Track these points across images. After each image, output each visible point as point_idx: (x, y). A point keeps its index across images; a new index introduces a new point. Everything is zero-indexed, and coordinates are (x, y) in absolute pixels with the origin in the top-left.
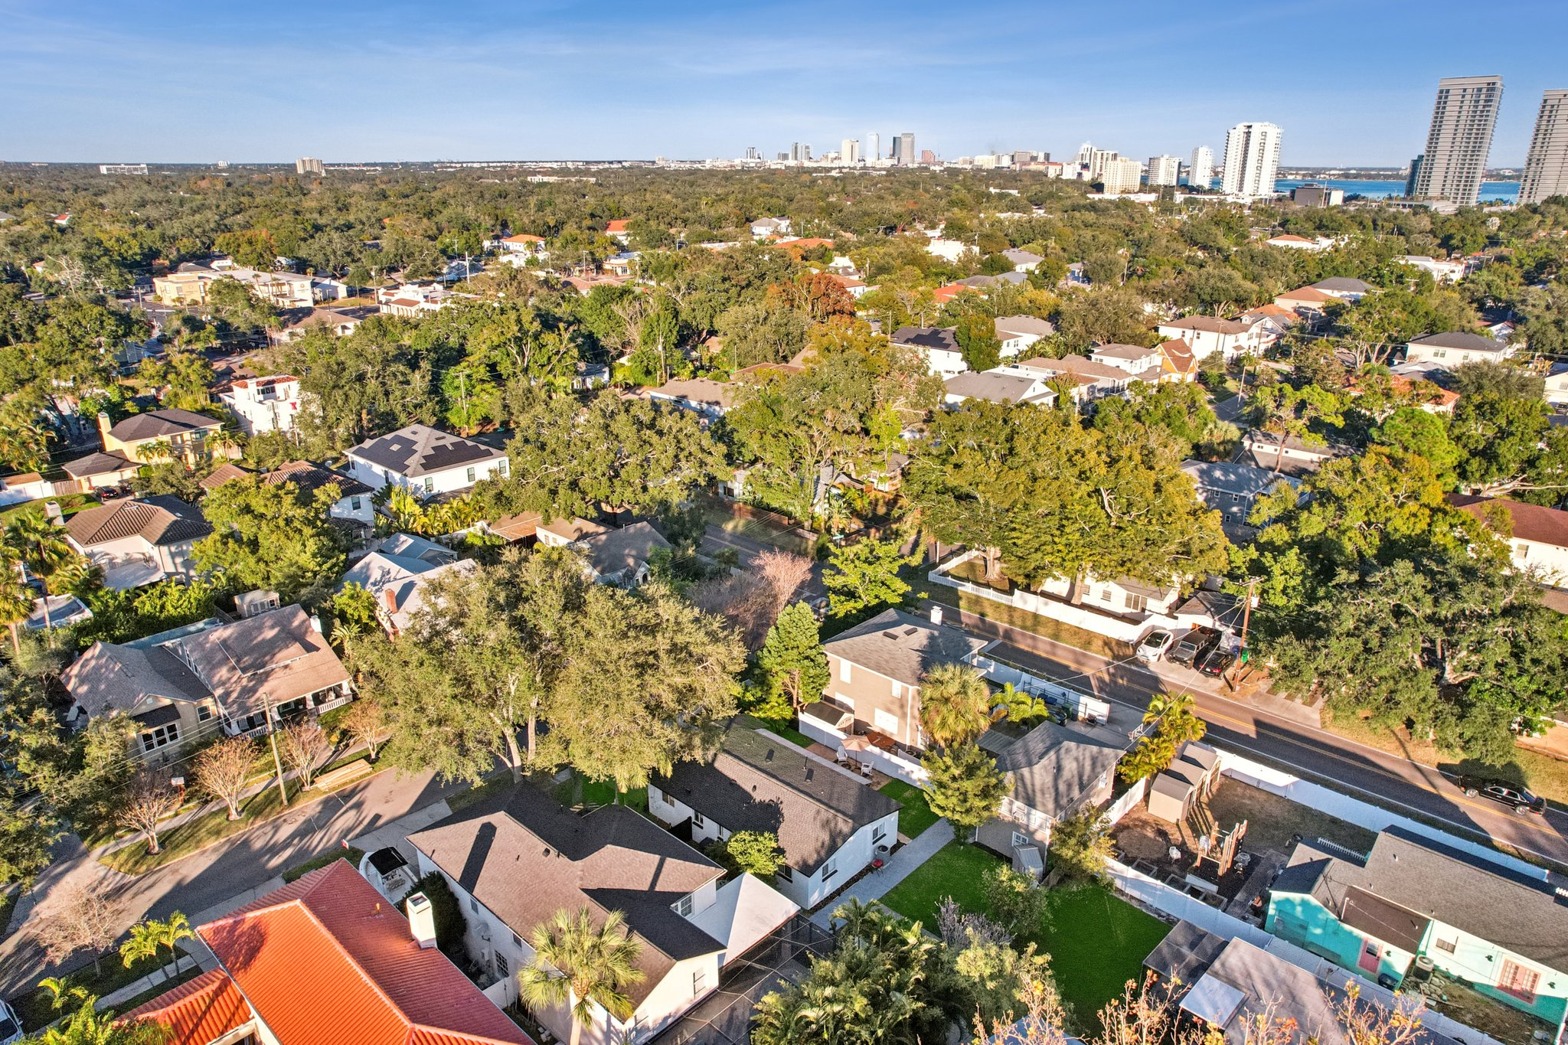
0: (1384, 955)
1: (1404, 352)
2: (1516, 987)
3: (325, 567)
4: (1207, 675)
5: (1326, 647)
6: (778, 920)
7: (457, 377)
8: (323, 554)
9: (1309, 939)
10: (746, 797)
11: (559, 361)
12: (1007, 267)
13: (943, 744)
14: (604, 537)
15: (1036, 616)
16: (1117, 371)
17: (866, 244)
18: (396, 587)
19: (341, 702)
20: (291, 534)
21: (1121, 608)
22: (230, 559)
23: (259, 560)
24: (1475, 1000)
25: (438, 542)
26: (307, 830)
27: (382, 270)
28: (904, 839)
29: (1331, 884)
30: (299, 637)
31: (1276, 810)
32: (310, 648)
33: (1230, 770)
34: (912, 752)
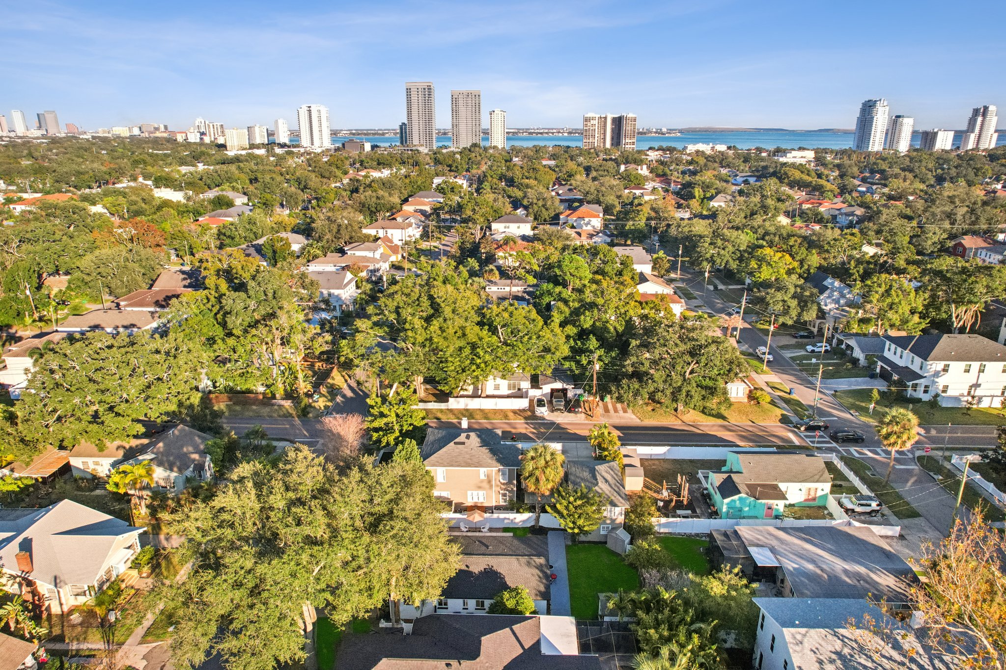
0: (775, 507)
2: (811, 497)
4: (575, 413)
6: (573, 629)
9: (743, 515)
10: (470, 574)
14: (160, 445)
21: (506, 392)
29: (741, 485)
34: (498, 508)
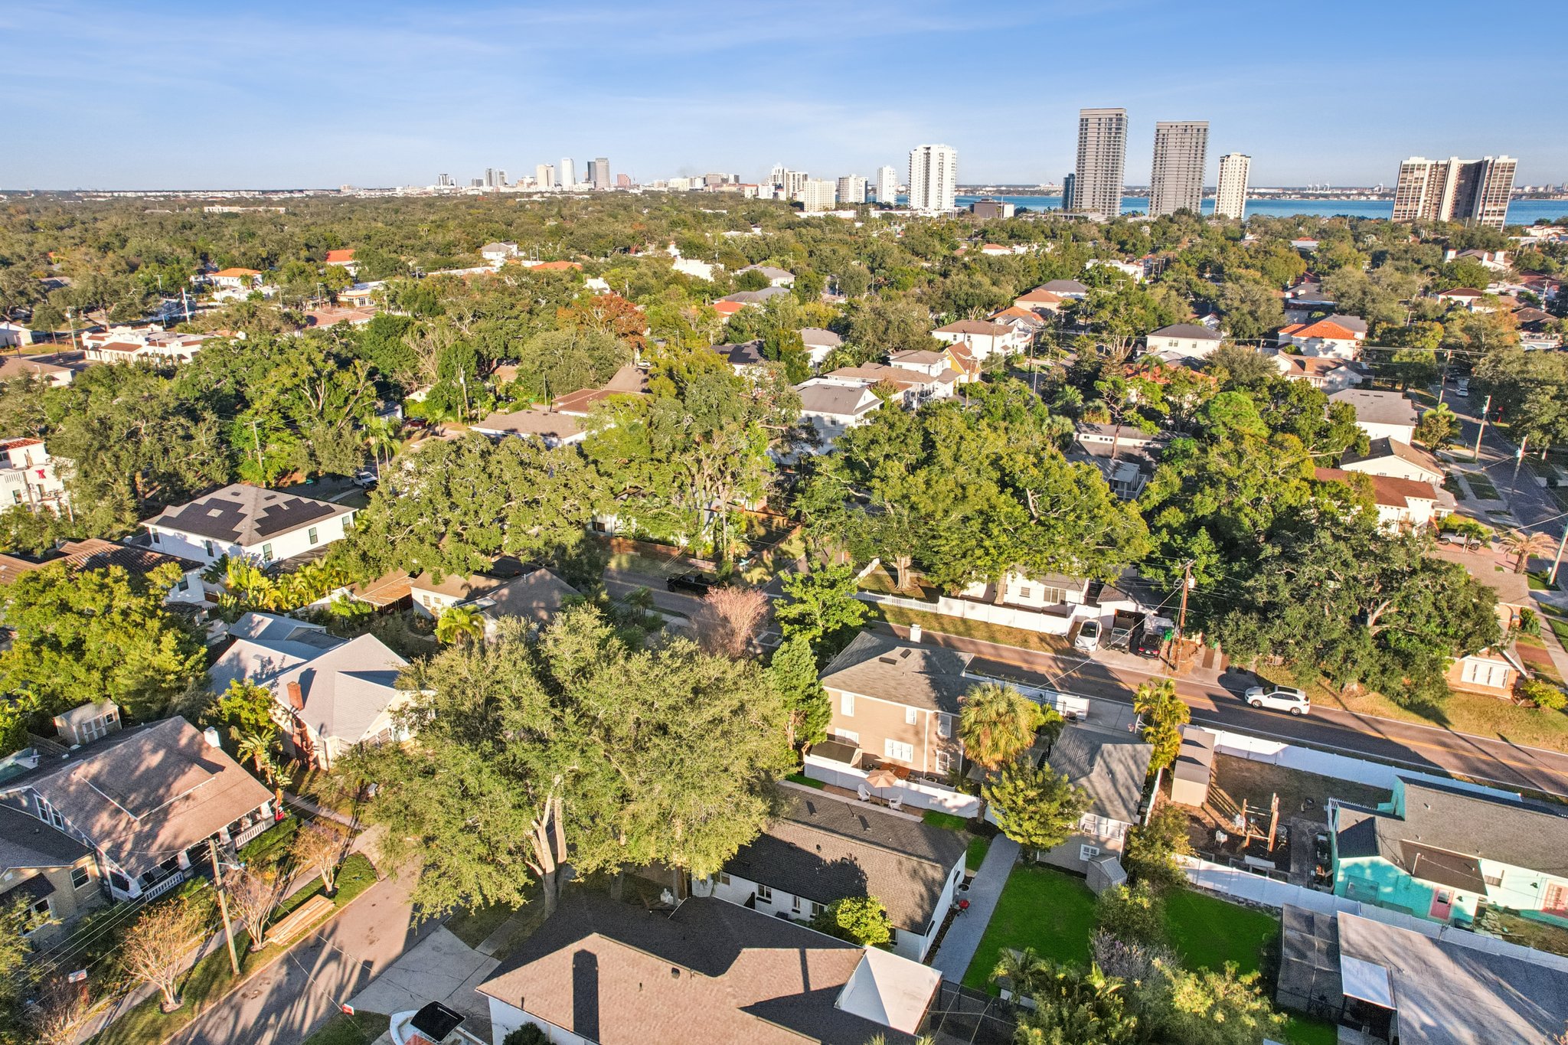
0: (1455, 901)
1: (1144, 345)
2: (1559, 907)
3: (188, 665)
4: (1146, 657)
6: (928, 992)
8: (185, 649)
9: (1381, 898)
10: (815, 860)
11: (356, 402)
12: (762, 283)
14: (505, 591)
15: (964, 621)
16: (915, 376)
17: (613, 266)
18: (294, 676)
19: (261, 828)
20: (132, 631)
21: (1042, 604)
22: (46, 672)
23: (90, 668)
24: (1527, 926)
25: (294, 616)
26: (282, 999)
27: (77, 311)
28: (972, 874)
29: (1388, 842)
30: (193, 757)
32: (213, 768)
33: (1220, 745)
34: (931, 778)
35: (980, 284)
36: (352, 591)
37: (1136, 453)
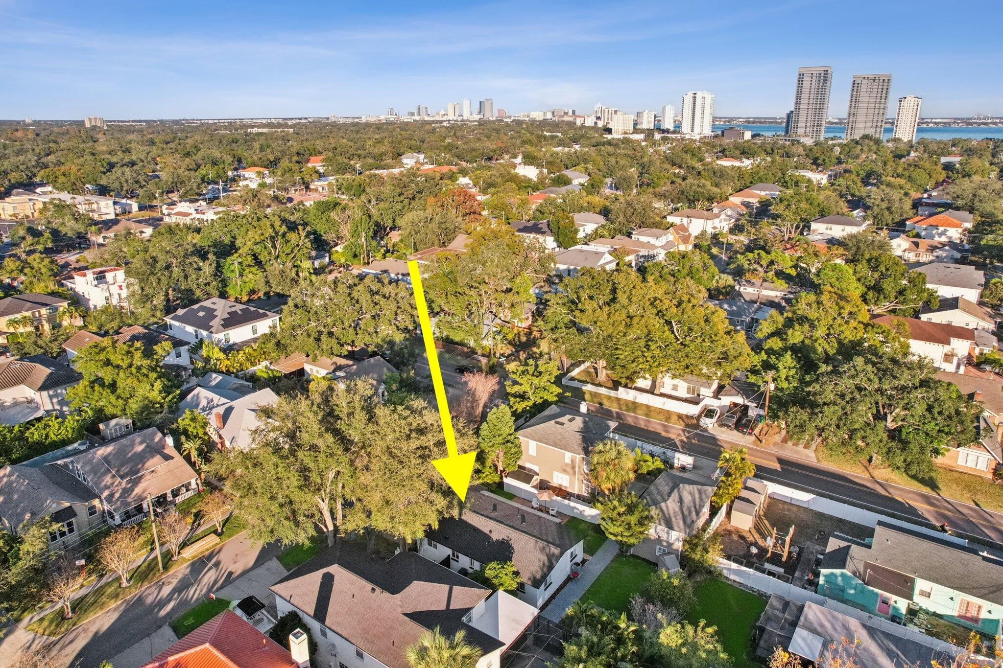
0: (892, 603)
1: (809, 227)
2: (968, 615)
3: (168, 399)
4: (744, 433)
5: (821, 412)
6: (528, 621)
7: (233, 263)
8: (167, 390)
9: (846, 597)
10: (487, 537)
11: (299, 251)
12: (567, 182)
13: (607, 492)
14: (355, 367)
15: (634, 403)
16: (648, 245)
17: (478, 169)
18: (221, 410)
19: (190, 494)
20: (141, 378)
21: (684, 394)
22: (96, 398)
23: (118, 397)
24: (944, 625)
25: (237, 376)
26: (184, 585)
27: (162, 192)
28: (588, 557)
29: (855, 561)
30: (158, 450)
31: (804, 517)
32: (167, 458)
33: (774, 493)
34: (580, 498)
35: (704, 186)
36: (271, 363)
37: (777, 301)
